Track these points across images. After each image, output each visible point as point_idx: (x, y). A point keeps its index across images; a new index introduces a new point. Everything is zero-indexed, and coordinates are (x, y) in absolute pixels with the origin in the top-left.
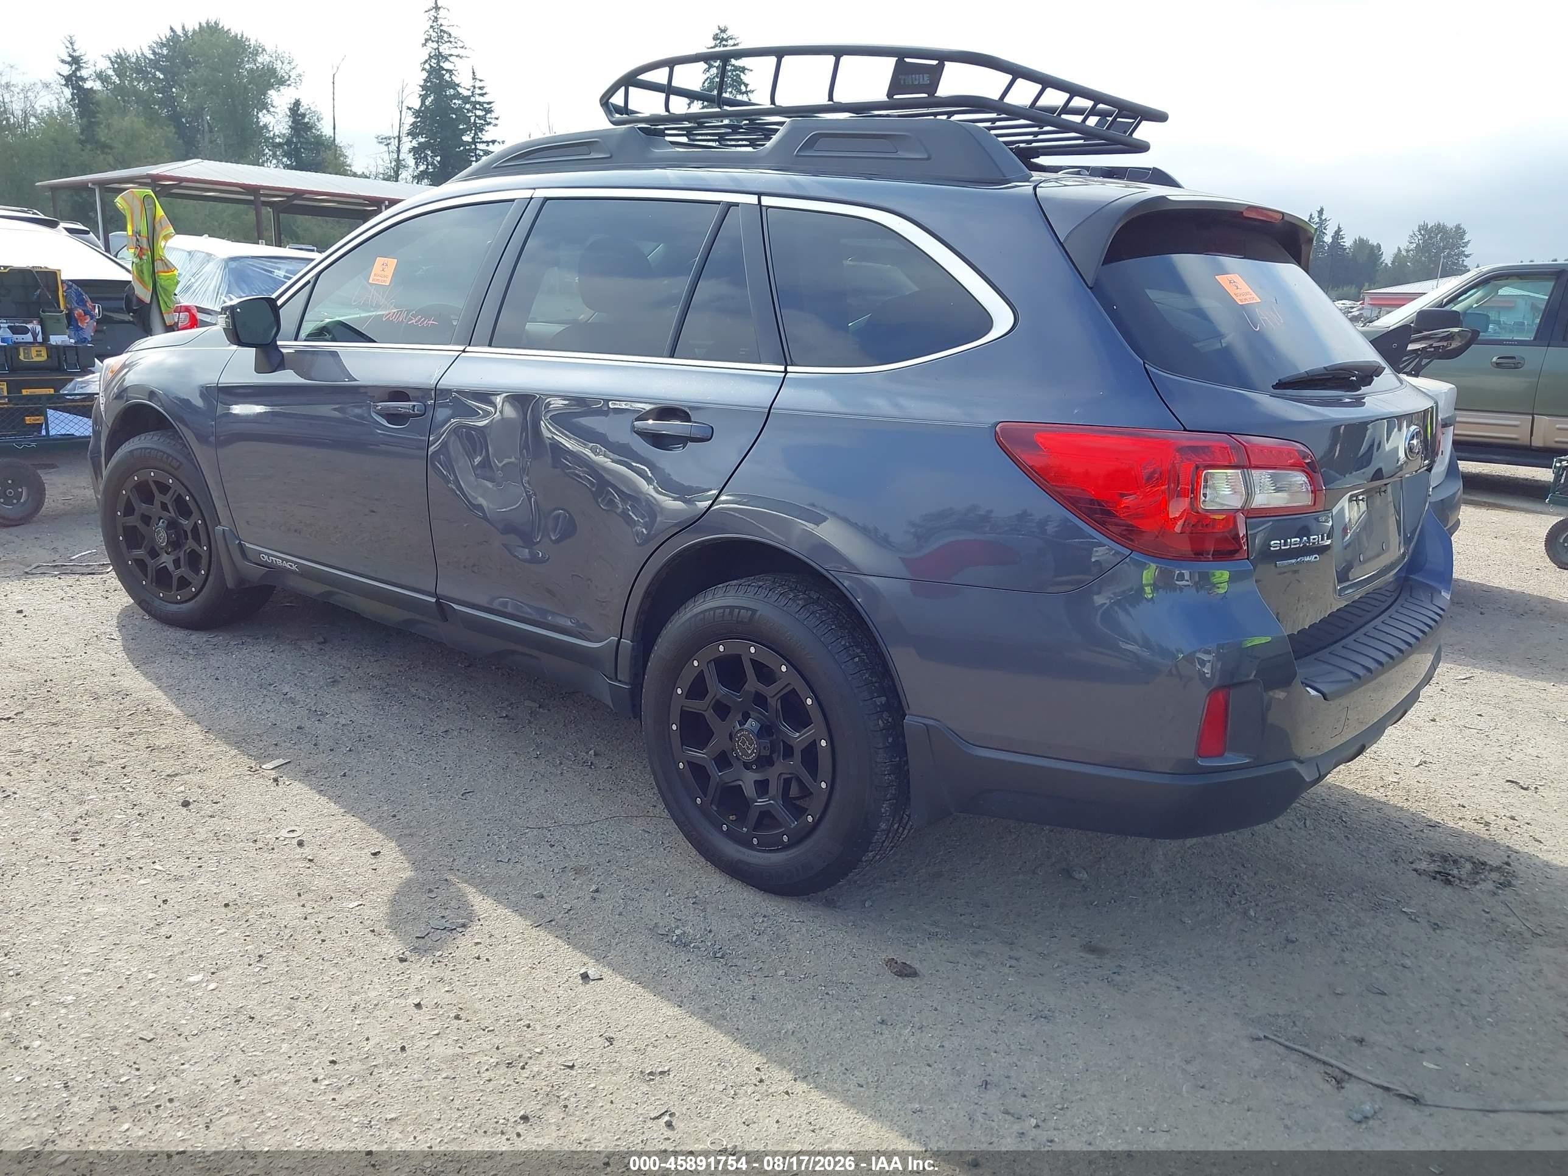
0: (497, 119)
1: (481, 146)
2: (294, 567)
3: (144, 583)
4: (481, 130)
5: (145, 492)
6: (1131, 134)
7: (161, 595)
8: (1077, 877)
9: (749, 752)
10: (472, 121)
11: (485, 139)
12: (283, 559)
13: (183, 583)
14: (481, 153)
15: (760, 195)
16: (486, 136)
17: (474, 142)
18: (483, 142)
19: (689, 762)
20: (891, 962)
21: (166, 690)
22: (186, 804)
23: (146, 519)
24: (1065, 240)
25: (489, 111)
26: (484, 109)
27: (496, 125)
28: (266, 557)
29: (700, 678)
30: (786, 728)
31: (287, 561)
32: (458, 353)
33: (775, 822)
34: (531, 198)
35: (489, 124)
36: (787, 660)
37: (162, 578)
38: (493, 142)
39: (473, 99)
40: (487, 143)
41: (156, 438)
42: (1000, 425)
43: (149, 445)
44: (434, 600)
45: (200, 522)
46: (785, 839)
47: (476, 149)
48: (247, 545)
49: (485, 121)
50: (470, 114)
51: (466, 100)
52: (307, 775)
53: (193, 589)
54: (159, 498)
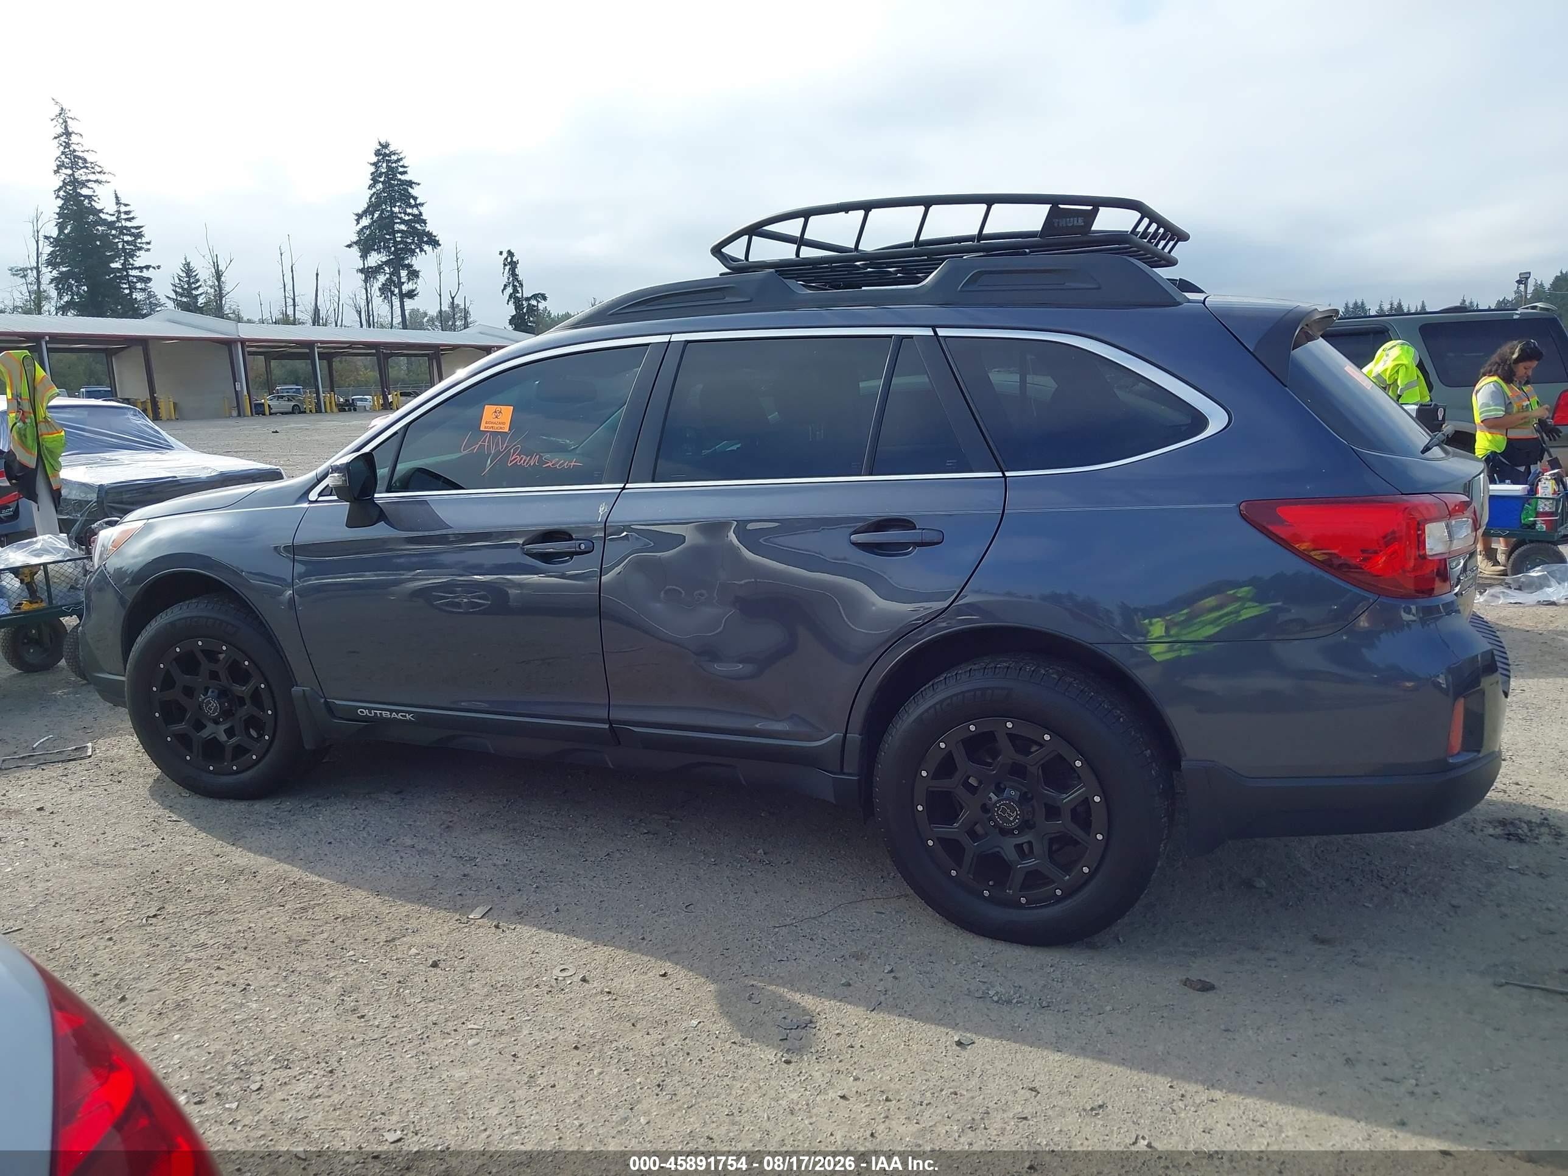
0: (149, 243)
1: (133, 273)
2: (408, 717)
3: (188, 758)
4: (132, 256)
5: (189, 663)
6: (1170, 252)
7: (211, 768)
8: (1258, 886)
9: (1011, 819)
10: (120, 247)
11: (137, 264)
12: (391, 711)
13: (240, 751)
14: (135, 280)
15: (934, 328)
16: (138, 263)
17: (125, 268)
18: (136, 268)
19: (938, 838)
20: (1187, 982)
21: (290, 860)
22: (435, 965)
23: (189, 692)
24: (1255, 350)
25: (140, 235)
26: (132, 235)
27: (148, 250)
28: (366, 712)
29: (949, 757)
30: (1050, 792)
31: (397, 712)
32: (620, 490)
33: (1047, 881)
34: (669, 342)
35: (140, 249)
36: (1047, 728)
37: (213, 750)
38: (148, 267)
39: (118, 224)
40: (141, 269)
41: (203, 606)
42: (1243, 504)
43: (194, 614)
44: (607, 726)
45: (263, 686)
46: (1059, 892)
47: (128, 275)
48: (336, 702)
49: (136, 246)
50: (117, 240)
51: (111, 225)
52: (520, 915)
53: (254, 757)
54: (206, 666)
